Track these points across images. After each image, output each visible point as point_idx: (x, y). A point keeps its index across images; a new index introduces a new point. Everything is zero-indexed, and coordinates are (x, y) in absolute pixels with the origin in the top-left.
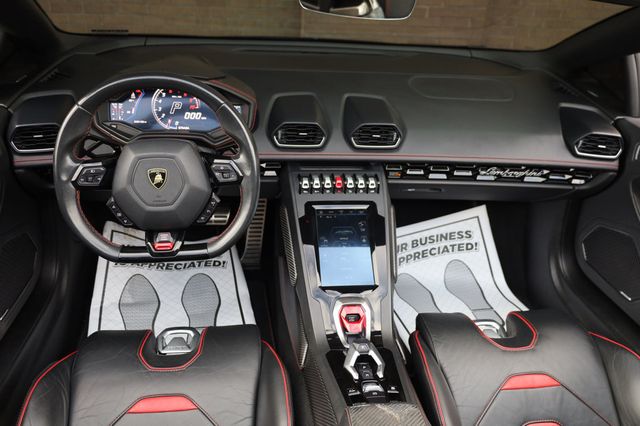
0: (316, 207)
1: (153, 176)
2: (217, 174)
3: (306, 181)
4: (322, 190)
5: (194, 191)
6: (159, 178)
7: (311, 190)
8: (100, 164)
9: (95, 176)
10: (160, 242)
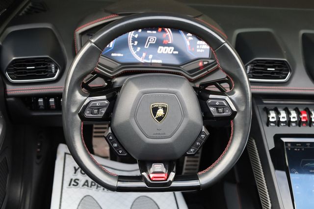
0: (285, 140)
1: (155, 110)
2: (212, 109)
3: (273, 114)
4: (289, 123)
5: (191, 124)
6: (160, 112)
7: (278, 123)
8: (104, 97)
9: (99, 108)
10: (154, 173)
